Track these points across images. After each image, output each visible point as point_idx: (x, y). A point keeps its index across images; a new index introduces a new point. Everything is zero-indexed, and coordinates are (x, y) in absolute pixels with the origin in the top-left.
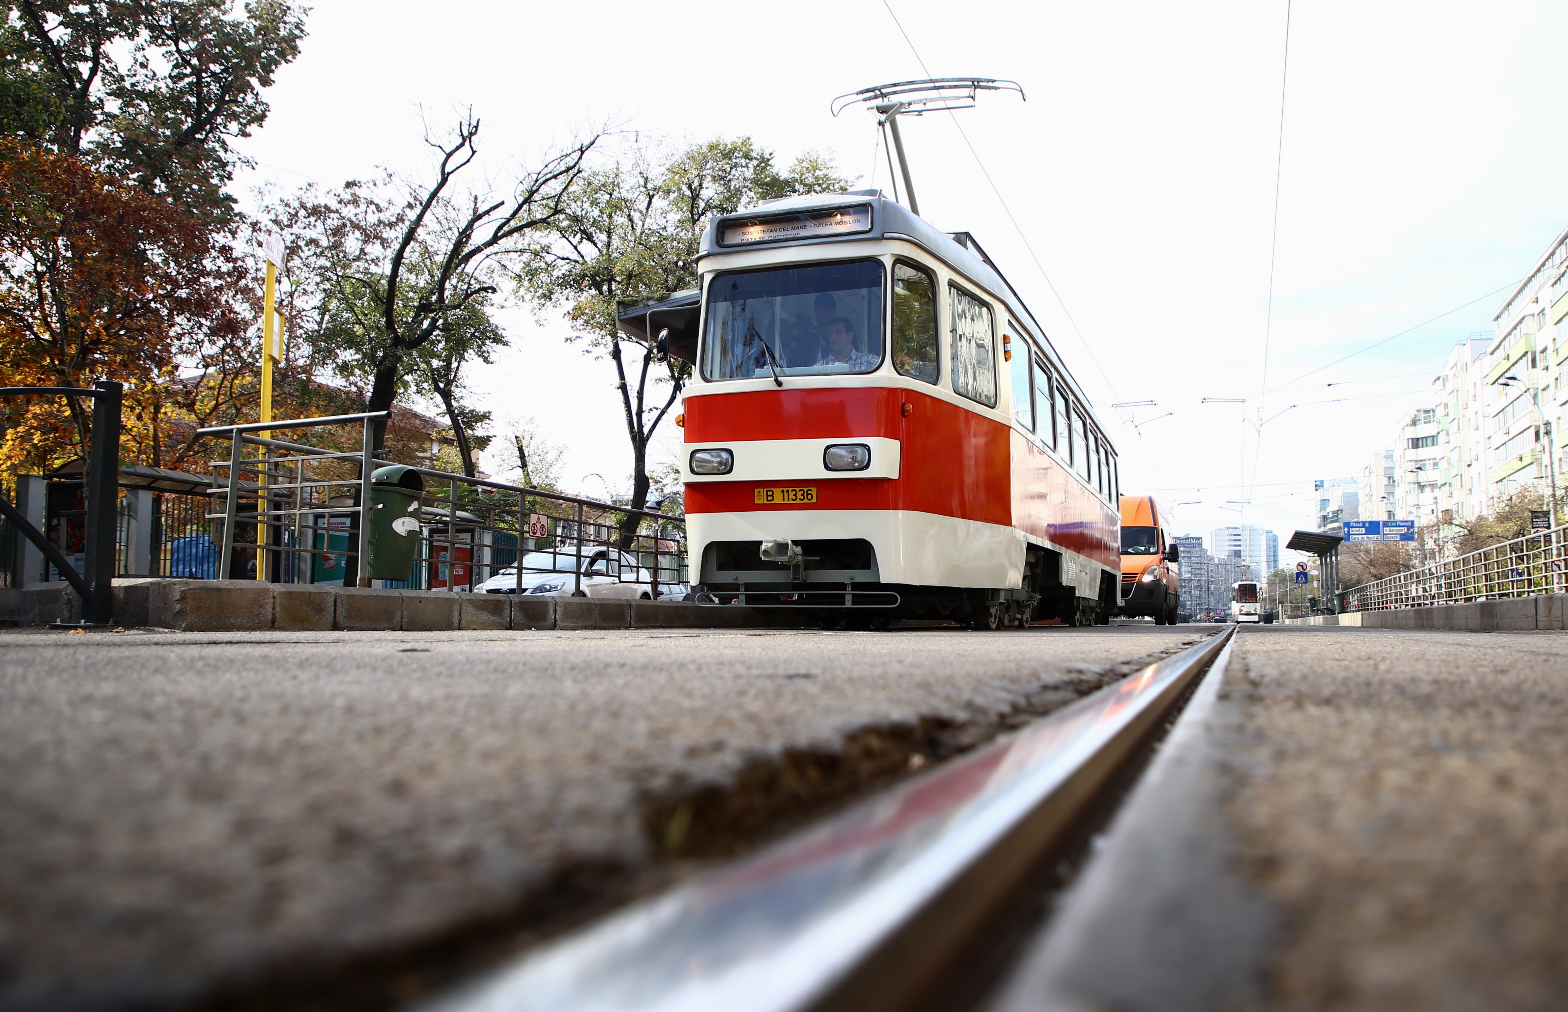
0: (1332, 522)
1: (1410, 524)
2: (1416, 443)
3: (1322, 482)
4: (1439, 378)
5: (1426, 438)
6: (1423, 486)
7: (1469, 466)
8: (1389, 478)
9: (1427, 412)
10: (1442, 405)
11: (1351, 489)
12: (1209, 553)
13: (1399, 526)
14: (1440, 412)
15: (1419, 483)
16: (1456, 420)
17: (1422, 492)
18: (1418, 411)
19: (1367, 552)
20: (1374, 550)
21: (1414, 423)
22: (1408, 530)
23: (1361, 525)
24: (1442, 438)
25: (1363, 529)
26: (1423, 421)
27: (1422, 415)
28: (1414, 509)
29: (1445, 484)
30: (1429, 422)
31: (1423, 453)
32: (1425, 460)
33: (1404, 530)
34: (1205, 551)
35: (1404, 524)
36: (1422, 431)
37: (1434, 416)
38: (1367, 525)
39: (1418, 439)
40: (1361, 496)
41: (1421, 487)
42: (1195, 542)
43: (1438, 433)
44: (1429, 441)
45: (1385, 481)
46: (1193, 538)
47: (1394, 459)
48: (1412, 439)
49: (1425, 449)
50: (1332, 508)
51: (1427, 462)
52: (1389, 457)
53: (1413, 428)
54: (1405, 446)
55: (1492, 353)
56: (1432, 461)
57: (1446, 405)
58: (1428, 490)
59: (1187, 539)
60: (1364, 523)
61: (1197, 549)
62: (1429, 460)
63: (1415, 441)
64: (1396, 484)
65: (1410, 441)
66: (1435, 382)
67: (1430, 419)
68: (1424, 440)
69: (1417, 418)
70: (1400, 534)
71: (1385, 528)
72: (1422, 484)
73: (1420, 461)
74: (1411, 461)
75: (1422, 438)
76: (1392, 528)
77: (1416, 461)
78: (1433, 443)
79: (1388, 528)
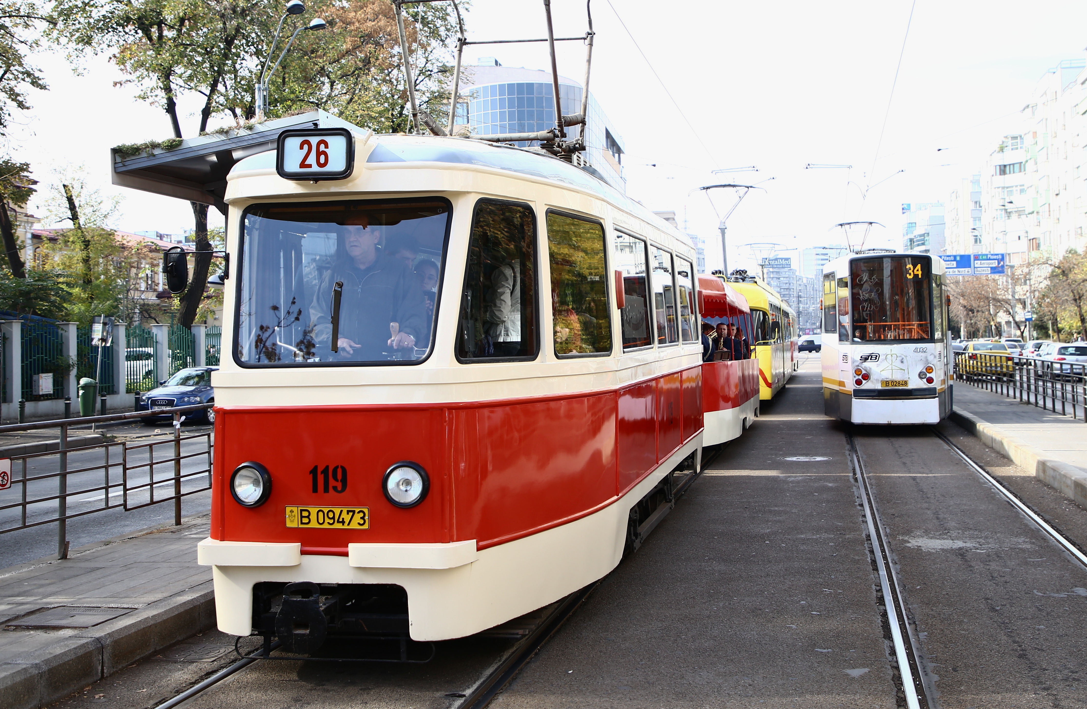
0: (918, 245)
1: (1000, 257)
2: (1003, 170)
3: (909, 205)
4: (1028, 106)
5: (1013, 164)
6: (1010, 213)
7: (1057, 195)
8: (976, 202)
9: (1014, 138)
10: (1031, 134)
11: (937, 212)
12: (797, 274)
13: (990, 259)
14: (1028, 140)
15: (1006, 210)
16: (1045, 149)
17: (1009, 218)
18: (1006, 137)
19: (957, 283)
20: (964, 282)
21: (1002, 150)
22: (999, 263)
23: (952, 258)
24: (1030, 167)
25: (955, 263)
26: (1010, 147)
27: (1010, 142)
28: (1000, 236)
29: (1033, 212)
30: (1017, 149)
31: (1009, 179)
32: (1012, 187)
33: (995, 263)
34: (794, 272)
35: (995, 257)
36: (1008, 158)
37: (1022, 143)
38: (958, 258)
39: (1005, 166)
40: (948, 219)
41: (1009, 214)
42: (784, 262)
43: (1027, 161)
44: (1017, 167)
45: (972, 205)
46: (782, 259)
47: (981, 184)
48: (1000, 166)
49: (1012, 175)
50: (919, 231)
51: (1014, 189)
52: (976, 182)
53: (1001, 154)
54: (994, 173)
55: (1083, 83)
56: (1019, 188)
57: (1035, 133)
58: (1014, 216)
59: (776, 259)
60: (955, 257)
61: (786, 269)
62: (1016, 186)
63: (1002, 168)
64: (983, 208)
65: (998, 168)
66: (1024, 110)
67: (1019, 146)
68: (1012, 166)
69: (1005, 145)
70: (991, 268)
71: (976, 262)
72: (1008, 211)
73: (1007, 188)
74: (998, 188)
75: (1010, 165)
76: (982, 262)
77: (1003, 188)
78: (1023, 170)
79: (979, 262)
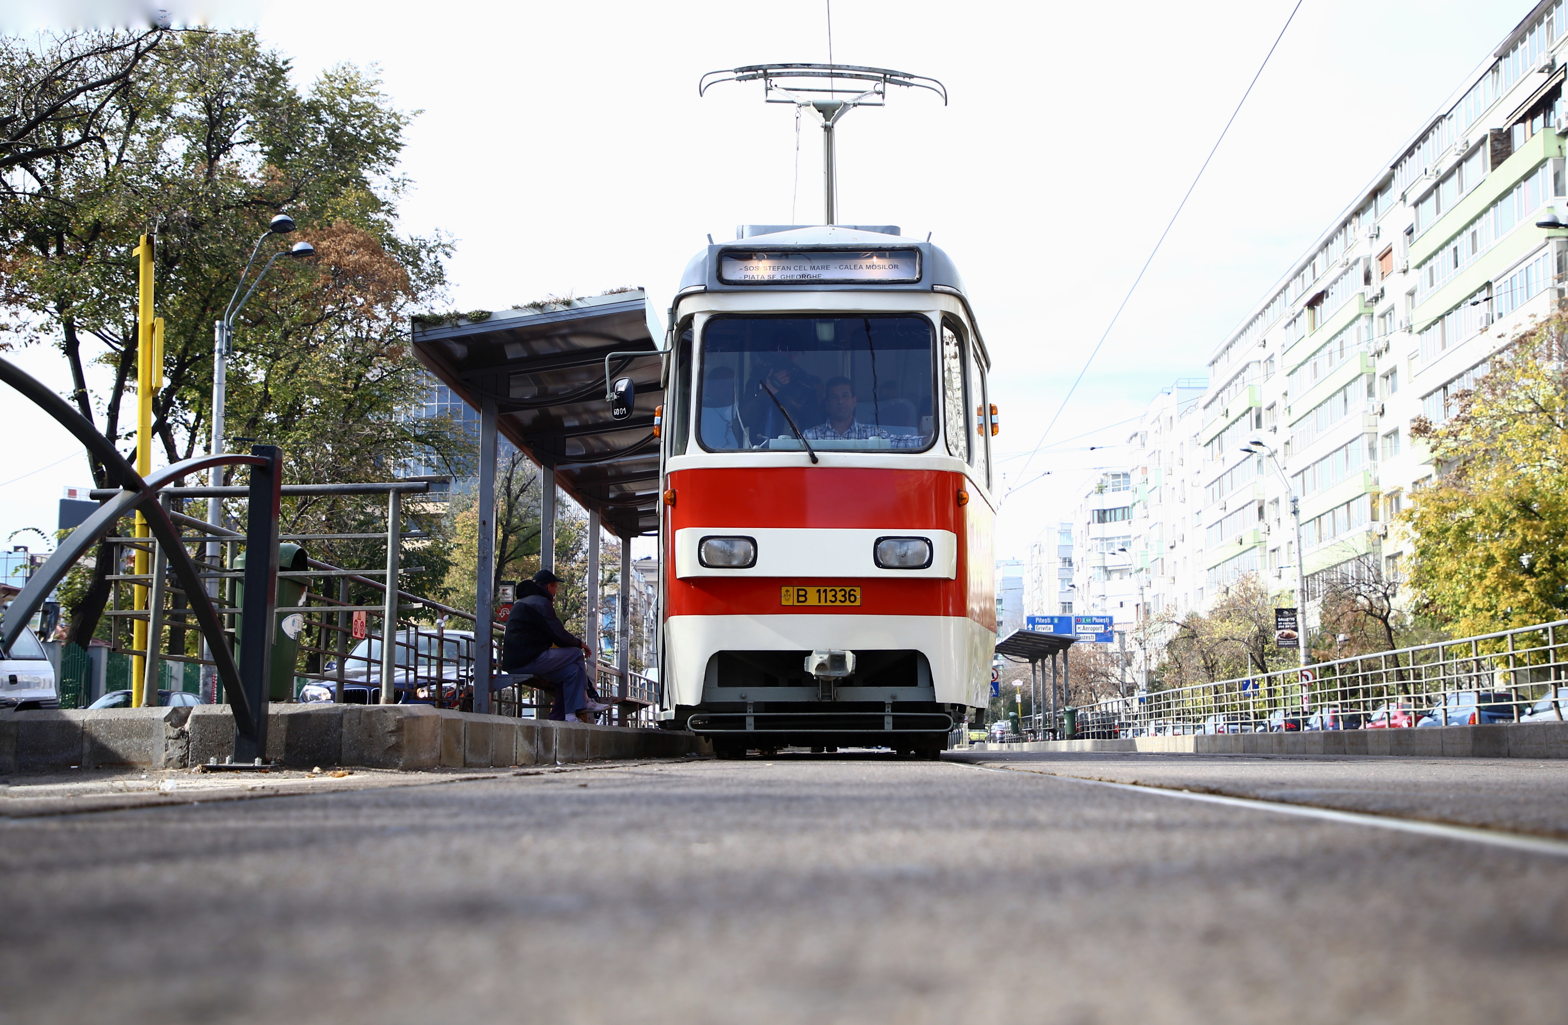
1: (1108, 621)
2: (1102, 516)
4: (1136, 435)
5: (1115, 509)
6: (1110, 572)
7: (1172, 547)
8: (1065, 559)
9: (1118, 476)
10: (1140, 469)
11: (1013, 572)
13: (1095, 623)
14: (1136, 479)
15: (1105, 568)
16: (1158, 488)
17: (1109, 579)
18: (1106, 474)
21: (1101, 490)
22: (1106, 628)
23: (1049, 620)
24: (1137, 512)
25: (1052, 626)
26: (1111, 488)
27: (1111, 480)
28: (1098, 601)
29: (1142, 569)
30: (1119, 490)
31: (1111, 528)
32: (1114, 538)
33: (1101, 629)
35: (1101, 620)
36: (1109, 501)
37: (1128, 483)
38: (1056, 621)
39: (1105, 511)
40: (1027, 582)
41: (1108, 572)
43: (1134, 505)
44: (1119, 513)
45: (1059, 564)
47: (1073, 536)
48: (1098, 511)
49: (1113, 523)
51: (1116, 541)
52: (1066, 532)
53: (1099, 496)
54: (1089, 519)
55: (1205, 407)
56: (1122, 540)
57: (1145, 469)
58: (1115, 576)
60: (1052, 618)
62: (1118, 538)
63: (1101, 514)
64: (1075, 566)
65: (1096, 512)
66: (1131, 438)
67: (1122, 487)
68: (1113, 512)
69: (1104, 484)
70: (1097, 634)
71: (1078, 626)
72: (1109, 569)
73: (1107, 539)
74: (1096, 539)
75: (1110, 510)
76: (1086, 626)
77: (1102, 539)
78: (1126, 517)
79: (1081, 626)
